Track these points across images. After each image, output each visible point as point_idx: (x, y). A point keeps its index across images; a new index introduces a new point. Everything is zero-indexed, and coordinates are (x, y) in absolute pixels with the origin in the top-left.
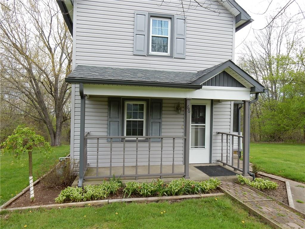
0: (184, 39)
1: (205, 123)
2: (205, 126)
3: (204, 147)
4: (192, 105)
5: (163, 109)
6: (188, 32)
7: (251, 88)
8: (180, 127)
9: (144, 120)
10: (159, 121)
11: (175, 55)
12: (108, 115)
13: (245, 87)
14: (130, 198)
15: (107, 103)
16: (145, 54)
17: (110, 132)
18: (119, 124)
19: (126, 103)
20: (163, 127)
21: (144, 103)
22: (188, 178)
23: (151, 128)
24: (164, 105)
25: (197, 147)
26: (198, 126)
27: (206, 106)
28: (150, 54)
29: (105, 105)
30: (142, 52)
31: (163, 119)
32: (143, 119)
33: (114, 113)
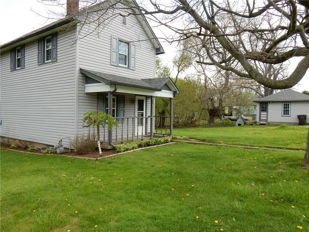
0: (135, 58)
2: (143, 112)
3: (143, 125)
4: (138, 100)
5: (126, 101)
6: (136, 54)
7: (174, 92)
10: (123, 109)
11: (131, 68)
12: (98, 105)
13: (172, 91)
15: (96, 97)
18: (104, 111)
24: (126, 99)
27: (144, 100)
29: (96, 98)
30: (115, 63)
31: (125, 108)
32: (114, 108)
33: (101, 104)
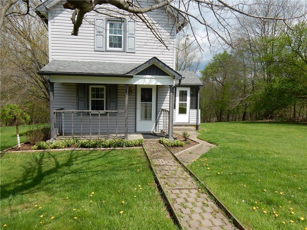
0: (134, 37)
1: (151, 102)
2: (151, 104)
3: (151, 120)
4: (141, 88)
5: (119, 91)
6: (137, 32)
7: (174, 76)
8: (132, 105)
9: (105, 99)
10: (115, 100)
11: (128, 50)
12: (77, 95)
13: (170, 76)
14: (79, 148)
16: (104, 50)
17: (78, 108)
18: (86, 103)
19: (90, 87)
20: (119, 105)
21: (104, 87)
22: (126, 139)
23: (109, 105)
24: (119, 88)
25: (147, 120)
26: (147, 104)
27: (152, 89)
28: (107, 50)
29: (74, 88)
30: (101, 48)
31: (119, 99)
32: (103, 98)
33: (81, 95)
